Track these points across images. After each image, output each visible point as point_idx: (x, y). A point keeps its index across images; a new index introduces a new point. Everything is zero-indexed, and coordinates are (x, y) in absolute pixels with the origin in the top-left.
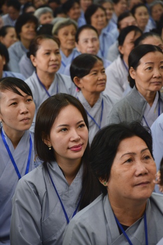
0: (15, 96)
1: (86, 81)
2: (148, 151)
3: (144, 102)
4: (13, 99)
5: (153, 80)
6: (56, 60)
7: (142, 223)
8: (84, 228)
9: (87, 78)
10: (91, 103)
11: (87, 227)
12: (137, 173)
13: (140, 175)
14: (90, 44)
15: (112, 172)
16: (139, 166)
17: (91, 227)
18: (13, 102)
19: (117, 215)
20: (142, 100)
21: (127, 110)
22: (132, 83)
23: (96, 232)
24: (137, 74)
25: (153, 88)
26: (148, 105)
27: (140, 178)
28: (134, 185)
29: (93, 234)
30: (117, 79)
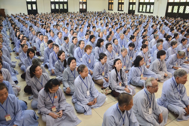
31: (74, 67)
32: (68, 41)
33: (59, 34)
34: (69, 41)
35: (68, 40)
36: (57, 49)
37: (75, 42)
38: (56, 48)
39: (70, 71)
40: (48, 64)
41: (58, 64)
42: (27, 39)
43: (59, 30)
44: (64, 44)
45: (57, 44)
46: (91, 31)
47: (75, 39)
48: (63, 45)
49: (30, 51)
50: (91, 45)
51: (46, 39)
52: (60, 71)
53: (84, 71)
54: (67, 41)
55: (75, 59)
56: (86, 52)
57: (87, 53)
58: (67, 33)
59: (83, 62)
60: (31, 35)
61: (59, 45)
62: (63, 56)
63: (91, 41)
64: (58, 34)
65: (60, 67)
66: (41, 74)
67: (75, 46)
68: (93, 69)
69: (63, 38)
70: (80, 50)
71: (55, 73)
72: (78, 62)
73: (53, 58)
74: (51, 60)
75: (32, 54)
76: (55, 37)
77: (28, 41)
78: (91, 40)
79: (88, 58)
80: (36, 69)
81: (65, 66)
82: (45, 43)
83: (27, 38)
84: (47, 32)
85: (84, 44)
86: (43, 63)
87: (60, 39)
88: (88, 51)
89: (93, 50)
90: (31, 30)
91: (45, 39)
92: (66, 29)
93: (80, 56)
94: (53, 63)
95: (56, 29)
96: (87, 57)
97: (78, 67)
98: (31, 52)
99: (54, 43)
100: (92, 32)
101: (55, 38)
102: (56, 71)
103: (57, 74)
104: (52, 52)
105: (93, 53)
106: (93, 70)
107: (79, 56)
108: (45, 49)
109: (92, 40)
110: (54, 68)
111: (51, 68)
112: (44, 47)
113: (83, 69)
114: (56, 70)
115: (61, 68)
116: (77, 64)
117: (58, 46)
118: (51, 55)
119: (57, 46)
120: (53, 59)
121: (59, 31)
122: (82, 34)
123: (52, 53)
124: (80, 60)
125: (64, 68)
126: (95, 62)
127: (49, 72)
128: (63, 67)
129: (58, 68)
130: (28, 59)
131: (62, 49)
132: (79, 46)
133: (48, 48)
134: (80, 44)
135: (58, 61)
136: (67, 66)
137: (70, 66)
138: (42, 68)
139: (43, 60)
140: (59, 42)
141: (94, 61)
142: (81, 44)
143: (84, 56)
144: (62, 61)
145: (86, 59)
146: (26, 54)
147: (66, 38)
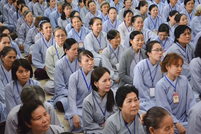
0: (88, 58)
1: (113, 41)
2: (137, 98)
3: (135, 53)
4: (87, 59)
5: (139, 45)
6: (101, 27)
7: (133, 122)
8: (112, 123)
9: (114, 40)
10: (115, 48)
11: (113, 123)
12: (132, 107)
13: (134, 107)
14: (113, 15)
15: (123, 105)
16: (133, 104)
17: (115, 123)
18: (87, 60)
19: (124, 119)
20: (134, 52)
21: (128, 55)
22: (131, 45)
23: (117, 125)
24: (133, 42)
25: (139, 47)
26: (136, 53)
27: (134, 108)
28: (131, 111)
29: (115, 125)
30: (122, 30)
31: (132, 113)
32: (117, 42)
33: (95, 24)
34: (119, 42)
35: (119, 39)
36: (90, 62)
37: (137, 45)
38: (87, 61)
39: (123, 124)
40: (63, 100)
41: (92, 103)
42: (12, 34)
43: (93, 12)
44: (108, 48)
45: (89, 48)
46: (181, 15)
47: (136, 37)
48: (104, 51)
49: (19, 66)
50: (178, 53)
51: (60, 38)
52: (95, 121)
53: (161, 124)
54: (114, 43)
55: (136, 91)
56: (165, 74)
57: (168, 76)
58: (114, 20)
59: (157, 98)
60: (23, 25)
61: (94, 53)
62: (105, 81)
63: (178, 41)
64: (91, 23)
65: (96, 110)
66: (46, 126)
67: (137, 56)
68: (185, 120)
69: (105, 34)
70: (151, 66)
71: (82, 126)
72: (143, 97)
73: (77, 85)
74: (72, 91)
75: (25, 74)
76: (83, 31)
77: (14, 39)
78: (180, 40)
79: (172, 89)
80: (33, 115)
81: (109, 108)
82: (57, 46)
83: (12, 30)
84: (64, 17)
85: (160, 52)
86: (52, 97)
87: (96, 37)
88: (172, 70)
89: (184, 66)
90: (21, 10)
91: (59, 36)
92: (112, 11)
93: (149, 83)
94: (77, 100)
95: (85, 9)
96: (168, 85)
97: (145, 112)
98: (21, 68)
99: (81, 46)
100: (182, 17)
101: (83, 34)
102: (85, 122)
103: (88, 130)
104: (77, 71)
105: (185, 75)
106: (186, 123)
107: (146, 83)
108: (59, 62)
109: (182, 38)
110: (80, 112)
111: (71, 111)
112: (56, 56)
113: (158, 119)
114: (86, 117)
115: (99, 112)
116: (141, 104)
117: (92, 56)
118: (72, 77)
119: (89, 54)
120: (78, 90)
121: (92, 16)
122: (154, 21)
123: (75, 74)
124: (149, 93)
125: (107, 113)
126: (191, 100)
127: (66, 121)
128: (104, 110)
129: (91, 113)
130: (15, 87)
131: (101, 62)
132: (148, 56)
133: (65, 58)
134: (150, 51)
135: (91, 94)
136: (115, 108)
137: (123, 109)
138: (50, 110)
139: (53, 90)
140: (93, 43)
141: (189, 98)
142: (153, 52)
143: (161, 82)
144: (102, 94)
145: (166, 92)
146: (9, 74)
147: (112, 35)
